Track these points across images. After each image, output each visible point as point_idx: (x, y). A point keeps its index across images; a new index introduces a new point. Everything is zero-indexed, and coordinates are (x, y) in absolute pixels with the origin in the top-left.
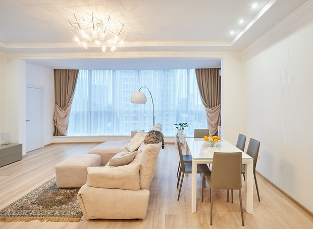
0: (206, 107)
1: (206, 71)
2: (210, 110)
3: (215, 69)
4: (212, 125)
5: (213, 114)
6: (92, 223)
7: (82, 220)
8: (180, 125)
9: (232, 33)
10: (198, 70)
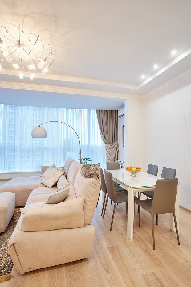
0: (106, 143)
1: (106, 111)
2: (109, 146)
3: (113, 110)
4: (110, 159)
5: (111, 150)
6: (29, 277)
7: (13, 277)
8: (84, 159)
9: (143, 77)
10: (98, 111)
